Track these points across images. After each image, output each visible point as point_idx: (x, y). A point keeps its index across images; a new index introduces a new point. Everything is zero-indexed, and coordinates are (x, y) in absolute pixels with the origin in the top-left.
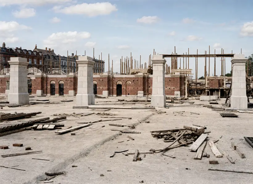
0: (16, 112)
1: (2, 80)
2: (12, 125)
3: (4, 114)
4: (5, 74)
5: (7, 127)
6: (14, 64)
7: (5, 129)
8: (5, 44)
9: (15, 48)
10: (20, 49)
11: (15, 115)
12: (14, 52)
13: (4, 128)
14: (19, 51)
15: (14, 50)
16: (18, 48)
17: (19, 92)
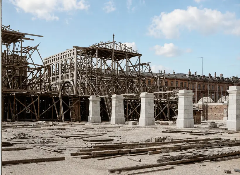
0: (235, 139)
1: (220, 108)
2: (233, 151)
3: (224, 140)
4: (224, 102)
5: (228, 152)
6: (233, 92)
7: (227, 155)
8: (222, 74)
9: (232, 77)
10: (236, 78)
11: (234, 141)
12: (231, 81)
13: (226, 153)
14: (235, 80)
15: (231, 80)
16: (234, 77)
17: (236, 120)
